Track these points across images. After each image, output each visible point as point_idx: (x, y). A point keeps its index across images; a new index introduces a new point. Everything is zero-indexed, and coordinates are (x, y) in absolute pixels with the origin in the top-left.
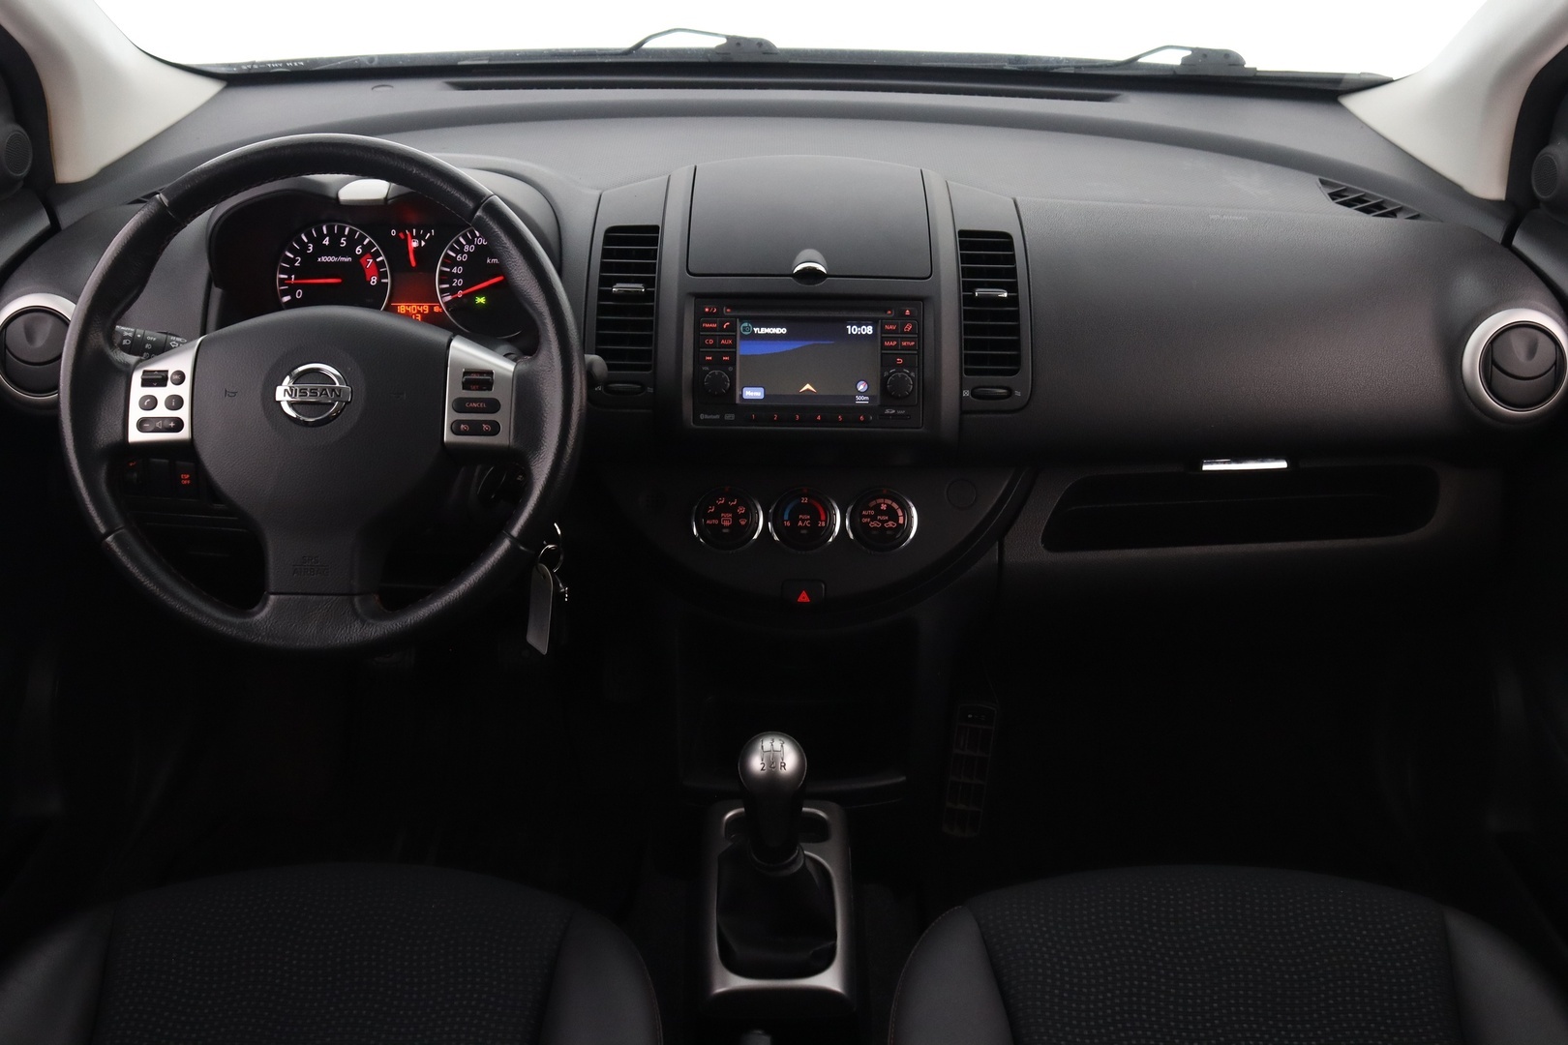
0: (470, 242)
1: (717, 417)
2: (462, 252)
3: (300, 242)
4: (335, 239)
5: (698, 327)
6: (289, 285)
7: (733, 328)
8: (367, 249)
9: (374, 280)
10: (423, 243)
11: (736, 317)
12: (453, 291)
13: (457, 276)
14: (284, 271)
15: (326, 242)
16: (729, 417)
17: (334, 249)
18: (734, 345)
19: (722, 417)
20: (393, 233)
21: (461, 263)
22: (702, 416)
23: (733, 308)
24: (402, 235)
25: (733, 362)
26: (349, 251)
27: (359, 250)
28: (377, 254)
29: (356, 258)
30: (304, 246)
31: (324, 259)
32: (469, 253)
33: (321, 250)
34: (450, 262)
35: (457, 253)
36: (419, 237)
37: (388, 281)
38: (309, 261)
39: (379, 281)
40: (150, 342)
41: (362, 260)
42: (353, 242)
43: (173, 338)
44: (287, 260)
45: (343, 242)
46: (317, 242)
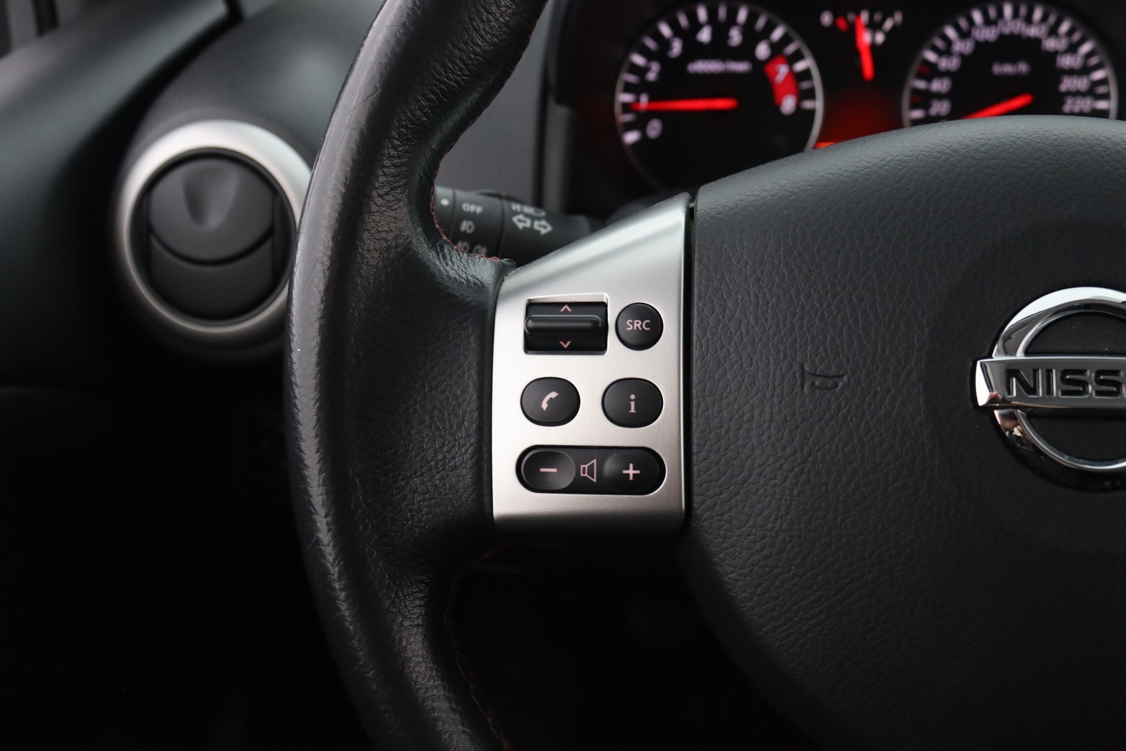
0: (964, 35)
2: (947, 52)
3: (658, 36)
4: (721, 31)
6: (637, 112)
8: (777, 49)
9: (788, 104)
10: (880, 38)
13: (939, 96)
14: (628, 88)
15: (705, 35)
17: (719, 49)
20: (826, 19)
21: (947, 73)
24: (842, 24)
26: (745, 51)
27: (762, 51)
28: (796, 57)
29: (758, 65)
30: (665, 44)
31: (701, 66)
32: (962, 56)
33: (694, 50)
34: (931, 72)
35: (940, 53)
36: (874, 26)
37: (817, 104)
38: (674, 72)
39: (798, 106)
40: (470, 216)
41: (768, 69)
42: (752, 36)
43: (516, 207)
44: (635, 69)
45: (735, 37)
46: (688, 36)
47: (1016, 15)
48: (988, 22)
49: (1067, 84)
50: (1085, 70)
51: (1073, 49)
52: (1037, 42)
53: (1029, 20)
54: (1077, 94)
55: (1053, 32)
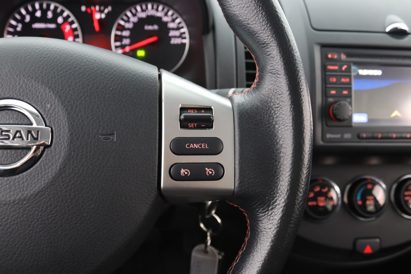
0: (134, 15)
1: (339, 136)
2: (128, 21)
3: (21, 14)
4: (44, 13)
5: (324, 68)
7: (349, 70)
8: (66, 19)
9: (70, 40)
10: (103, 16)
11: (350, 62)
12: (123, 47)
13: (126, 37)
14: (10, 33)
15: (38, 14)
16: (347, 136)
17: (43, 19)
18: (350, 83)
19: (342, 136)
20: (83, 8)
21: (128, 29)
22: (329, 136)
23: (348, 55)
24: (89, 11)
25: (349, 96)
26: (53, 20)
27: (60, 20)
28: (72, 23)
29: (59, 25)
30: (23, 17)
31: (37, 26)
32: (134, 23)
33: (34, 19)
34: (121, 28)
35: (126, 21)
36: (101, 12)
37: (80, 40)
39: (74, 41)
41: (62, 27)
42: (56, 15)
44: (12, 26)
45: (50, 15)
46: (32, 14)
47: (153, 8)
48: (143, 11)
49: (172, 33)
50: (178, 29)
51: (173, 21)
52: (160, 18)
53: (157, 10)
54: (175, 37)
55: (166, 14)
